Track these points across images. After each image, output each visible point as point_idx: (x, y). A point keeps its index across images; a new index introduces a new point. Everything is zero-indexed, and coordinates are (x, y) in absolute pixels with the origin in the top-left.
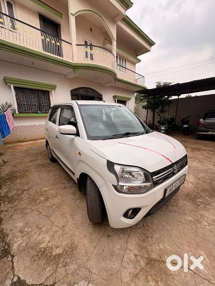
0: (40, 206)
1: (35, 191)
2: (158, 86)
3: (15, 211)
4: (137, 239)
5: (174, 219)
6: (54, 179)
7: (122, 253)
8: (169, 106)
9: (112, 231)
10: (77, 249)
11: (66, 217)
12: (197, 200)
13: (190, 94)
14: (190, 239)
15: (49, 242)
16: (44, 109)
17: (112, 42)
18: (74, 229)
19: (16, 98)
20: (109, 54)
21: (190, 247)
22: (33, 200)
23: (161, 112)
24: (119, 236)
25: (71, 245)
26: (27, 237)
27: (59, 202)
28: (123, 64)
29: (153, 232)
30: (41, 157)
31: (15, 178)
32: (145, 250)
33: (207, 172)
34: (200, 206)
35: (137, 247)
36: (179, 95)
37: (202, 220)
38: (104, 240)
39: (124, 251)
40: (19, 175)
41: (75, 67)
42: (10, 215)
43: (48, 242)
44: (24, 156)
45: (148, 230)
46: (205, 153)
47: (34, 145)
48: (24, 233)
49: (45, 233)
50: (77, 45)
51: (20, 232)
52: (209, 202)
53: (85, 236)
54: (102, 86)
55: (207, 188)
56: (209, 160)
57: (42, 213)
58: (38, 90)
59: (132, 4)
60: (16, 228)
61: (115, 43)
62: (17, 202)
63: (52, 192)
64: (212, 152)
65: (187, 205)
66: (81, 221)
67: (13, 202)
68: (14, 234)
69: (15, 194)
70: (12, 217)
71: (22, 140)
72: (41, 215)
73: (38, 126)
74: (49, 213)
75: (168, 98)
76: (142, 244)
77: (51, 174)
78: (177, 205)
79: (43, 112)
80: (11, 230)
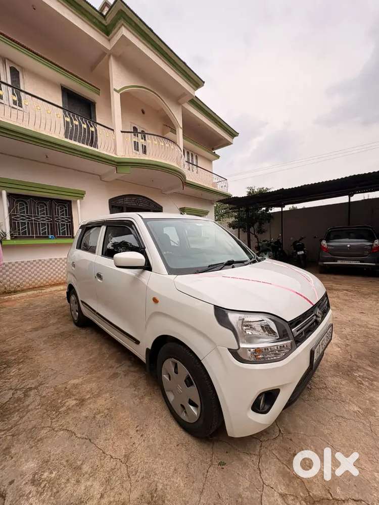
0: (68, 419)
1: (52, 390)
2: (250, 193)
3: (15, 437)
4: (277, 460)
5: (330, 413)
6: (89, 361)
7: (256, 495)
8: (269, 222)
9: (227, 453)
10: (166, 502)
11: (127, 435)
12: (355, 374)
13: (295, 205)
14: (367, 448)
15: (102, 496)
16: (59, 230)
17: (176, 131)
18: (151, 460)
19: (9, 212)
20: (173, 146)
21: (372, 463)
22: (53, 408)
23: (258, 232)
24: (241, 460)
25: (150, 496)
26: (50, 494)
27: (109, 405)
28: (192, 161)
29: (302, 443)
30: (55, 321)
31: (5, 366)
32: (298, 482)
33: (353, 325)
34: (363, 384)
35: (281, 479)
36: (283, 206)
37: (374, 408)
38: (215, 473)
39: (260, 490)
40: (13, 358)
41: (119, 164)
42: (4, 447)
43: (99, 496)
44: (19, 321)
45: (291, 440)
46: (340, 294)
47: (36, 299)
48: (42, 485)
49: (91, 477)
50: (122, 132)
51: (33, 482)
52: (374, 374)
53: (175, 470)
54: (162, 193)
55: (362, 351)
56: (351, 305)
57: (75, 434)
58: (51, 200)
59: (204, 82)
60: (21, 475)
61: (180, 132)
62: (16, 417)
63: (88, 387)
64: (350, 291)
65: (343, 385)
66: (161, 440)
67: (7, 417)
68: (18, 490)
69: (10, 399)
70: (10, 452)
71: (13, 289)
72: (74, 437)
73: (45, 262)
74: (92, 431)
75: (267, 210)
76: (288, 470)
77: (82, 350)
78: (326, 387)
79: (58, 237)
80: (11, 482)
